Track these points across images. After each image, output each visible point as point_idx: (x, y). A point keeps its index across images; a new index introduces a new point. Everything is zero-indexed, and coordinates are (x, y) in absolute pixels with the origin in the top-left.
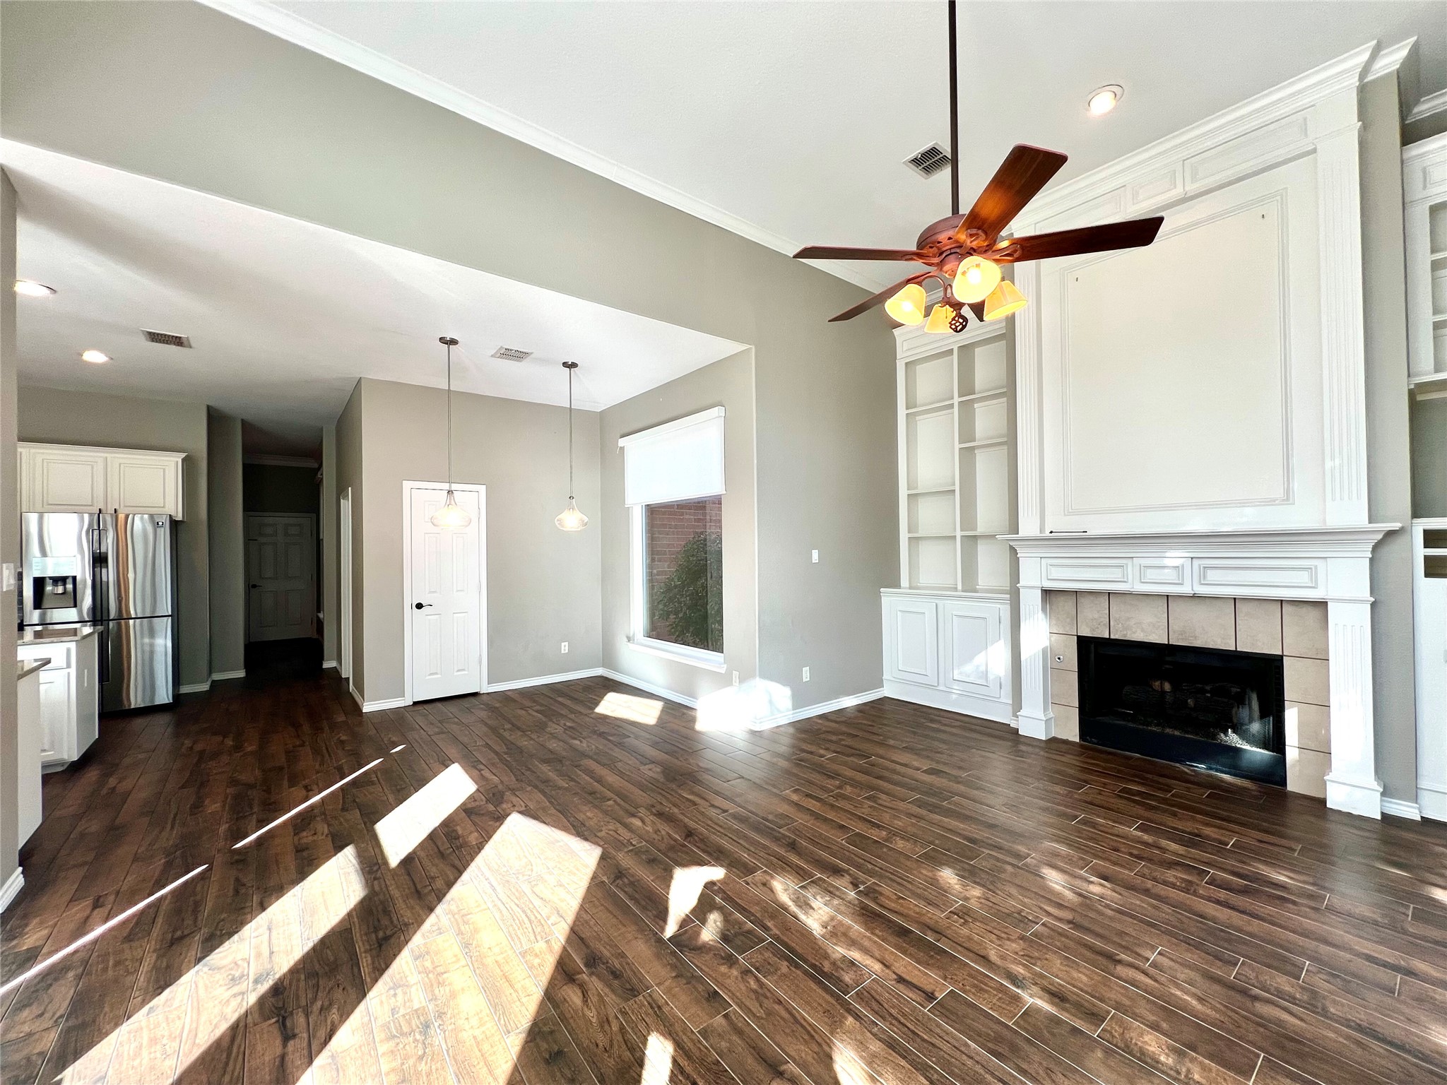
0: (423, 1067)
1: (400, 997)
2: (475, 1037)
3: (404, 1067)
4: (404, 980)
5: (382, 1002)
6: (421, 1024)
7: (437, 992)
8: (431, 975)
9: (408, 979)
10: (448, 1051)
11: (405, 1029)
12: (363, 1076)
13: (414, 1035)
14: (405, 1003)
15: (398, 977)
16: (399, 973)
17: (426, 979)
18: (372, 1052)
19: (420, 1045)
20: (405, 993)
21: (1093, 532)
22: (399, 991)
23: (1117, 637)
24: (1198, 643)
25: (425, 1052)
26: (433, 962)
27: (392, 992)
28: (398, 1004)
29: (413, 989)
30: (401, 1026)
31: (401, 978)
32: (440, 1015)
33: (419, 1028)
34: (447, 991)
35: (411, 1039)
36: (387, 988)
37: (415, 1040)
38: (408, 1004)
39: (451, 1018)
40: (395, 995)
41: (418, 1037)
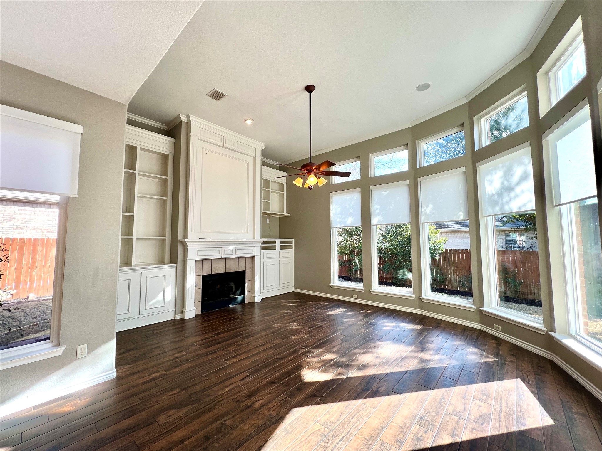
0: (431, 411)
1: (420, 434)
2: (413, 404)
3: (435, 415)
4: (414, 439)
5: (427, 439)
6: (422, 420)
7: (409, 424)
8: (405, 431)
9: (412, 437)
10: (422, 407)
11: (427, 423)
12: (447, 423)
13: (426, 419)
14: (421, 431)
15: (415, 442)
16: (413, 443)
17: (407, 431)
18: (441, 427)
19: (427, 415)
20: (418, 434)
21: (212, 239)
22: (419, 436)
23: (214, 273)
24: (232, 271)
25: (428, 413)
26: (399, 434)
27: (421, 439)
28: (423, 432)
29: (414, 432)
30: (428, 425)
31: (414, 441)
32: (415, 417)
33: (424, 420)
34: (406, 421)
35: (428, 419)
36: (422, 442)
37: (428, 418)
38: (420, 429)
39: (414, 413)
40: (421, 436)
41: (426, 418)
